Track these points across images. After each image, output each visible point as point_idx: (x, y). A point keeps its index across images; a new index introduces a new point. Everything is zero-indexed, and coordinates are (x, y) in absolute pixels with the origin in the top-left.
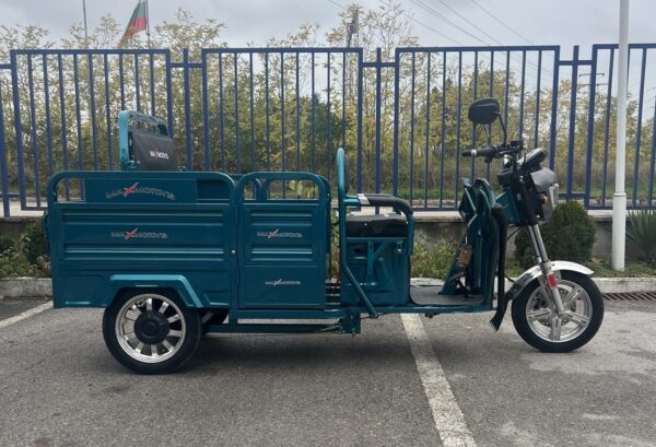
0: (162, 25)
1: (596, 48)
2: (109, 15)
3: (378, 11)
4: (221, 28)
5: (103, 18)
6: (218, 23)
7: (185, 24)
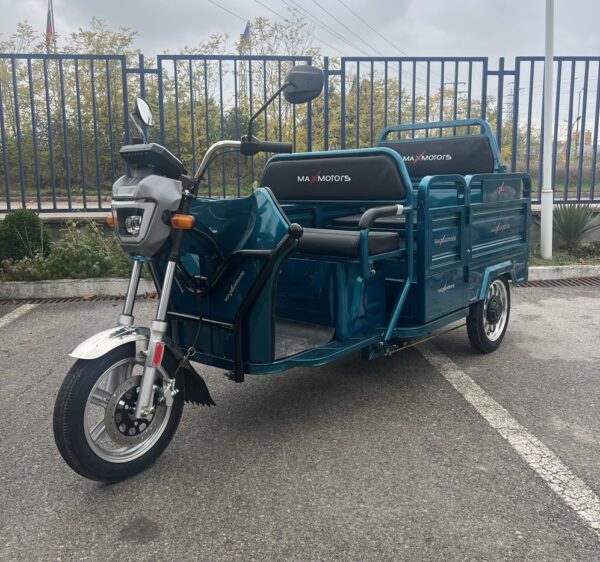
0: (78, 32)
1: (519, 60)
2: (26, 22)
3: (284, 24)
4: (135, 36)
5: (20, 24)
6: (131, 31)
7: (99, 32)
